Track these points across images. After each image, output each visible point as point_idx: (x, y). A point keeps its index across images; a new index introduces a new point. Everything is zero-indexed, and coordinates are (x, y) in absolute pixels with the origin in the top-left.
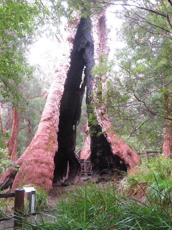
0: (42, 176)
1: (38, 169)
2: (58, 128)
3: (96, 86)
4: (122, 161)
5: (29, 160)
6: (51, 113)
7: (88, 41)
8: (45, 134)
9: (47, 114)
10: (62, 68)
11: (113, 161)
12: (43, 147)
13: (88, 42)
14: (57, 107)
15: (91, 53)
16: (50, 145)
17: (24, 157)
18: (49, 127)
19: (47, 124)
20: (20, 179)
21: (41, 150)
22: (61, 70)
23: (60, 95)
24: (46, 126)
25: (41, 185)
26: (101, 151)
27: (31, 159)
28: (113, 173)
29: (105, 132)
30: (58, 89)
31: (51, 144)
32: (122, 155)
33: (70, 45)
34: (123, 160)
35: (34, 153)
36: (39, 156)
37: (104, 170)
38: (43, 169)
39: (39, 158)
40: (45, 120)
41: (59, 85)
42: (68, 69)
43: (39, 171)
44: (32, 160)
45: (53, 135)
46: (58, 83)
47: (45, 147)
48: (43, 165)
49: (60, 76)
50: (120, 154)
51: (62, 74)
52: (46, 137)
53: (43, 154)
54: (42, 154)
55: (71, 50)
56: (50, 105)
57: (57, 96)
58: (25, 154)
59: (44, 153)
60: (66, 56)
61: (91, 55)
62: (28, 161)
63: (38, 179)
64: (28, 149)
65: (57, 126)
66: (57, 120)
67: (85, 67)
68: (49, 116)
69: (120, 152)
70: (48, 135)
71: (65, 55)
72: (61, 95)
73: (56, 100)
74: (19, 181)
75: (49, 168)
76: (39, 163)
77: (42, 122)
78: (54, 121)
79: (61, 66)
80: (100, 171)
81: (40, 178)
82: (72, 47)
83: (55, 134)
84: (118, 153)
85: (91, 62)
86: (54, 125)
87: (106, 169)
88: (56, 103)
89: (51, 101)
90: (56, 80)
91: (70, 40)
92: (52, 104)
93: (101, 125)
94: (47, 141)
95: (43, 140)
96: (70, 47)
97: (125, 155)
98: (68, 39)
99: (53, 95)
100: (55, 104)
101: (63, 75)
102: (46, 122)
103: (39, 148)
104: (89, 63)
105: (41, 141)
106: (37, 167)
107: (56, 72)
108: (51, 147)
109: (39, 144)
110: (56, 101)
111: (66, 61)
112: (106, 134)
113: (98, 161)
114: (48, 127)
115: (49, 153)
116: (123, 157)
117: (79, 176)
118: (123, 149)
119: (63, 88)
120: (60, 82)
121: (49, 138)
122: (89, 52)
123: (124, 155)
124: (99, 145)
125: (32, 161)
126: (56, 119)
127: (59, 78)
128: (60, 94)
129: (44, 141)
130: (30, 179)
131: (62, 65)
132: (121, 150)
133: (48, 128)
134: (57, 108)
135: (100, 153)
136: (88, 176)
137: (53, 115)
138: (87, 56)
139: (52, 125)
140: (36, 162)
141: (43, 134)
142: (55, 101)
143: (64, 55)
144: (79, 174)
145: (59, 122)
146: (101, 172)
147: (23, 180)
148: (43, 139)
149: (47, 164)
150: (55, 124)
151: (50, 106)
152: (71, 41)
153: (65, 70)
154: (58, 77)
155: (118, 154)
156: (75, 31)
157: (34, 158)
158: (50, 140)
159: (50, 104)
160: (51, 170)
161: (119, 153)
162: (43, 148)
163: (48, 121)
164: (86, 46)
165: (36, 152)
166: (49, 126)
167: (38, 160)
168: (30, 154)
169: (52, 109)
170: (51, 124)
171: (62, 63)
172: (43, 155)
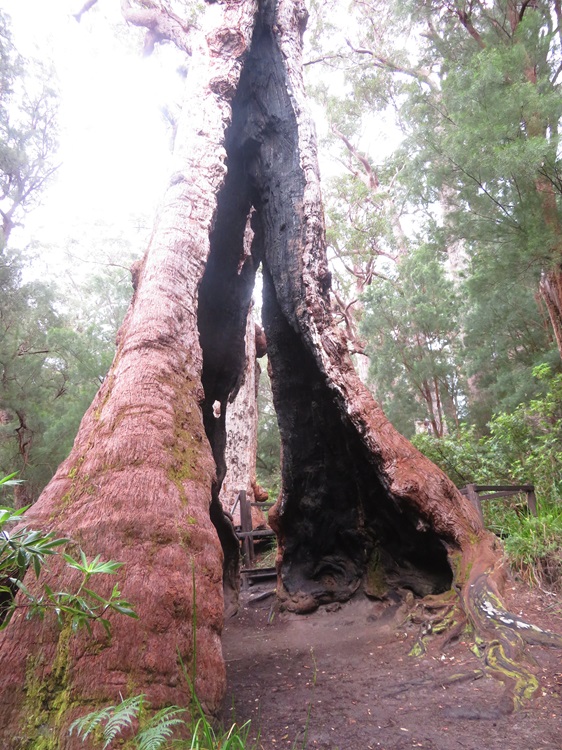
0: (176, 615)
1: (146, 576)
2: (199, 385)
3: (315, 256)
4: (425, 521)
5: (84, 525)
6: (169, 320)
7: (273, 117)
8: (157, 401)
9: (152, 323)
10: (196, 174)
11: (367, 524)
12: (155, 457)
13: (273, 120)
14: (190, 302)
15: (281, 156)
16: (184, 451)
17: (47, 516)
18: (169, 375)
19: (158, 360)
20: (33, 645)
21: (146, 472)
22: (194, 180)
23: (195, 262)
24: (156, 368)
25: (173, 679)
26: (322, 490)
27: (97, 520)
28: (365, 569)
29: (358, 414)
30: (189, 239)
31: (186, 446)
32: (427, 498)
33: (220, 107)
34: (430, 518)
35: (112, 488)
36: (143, 504)
37: (330, 558)
38: (176, 575)
39: (145, 515)
40: (147, 344)
41: (190, 226)
42: (221, 178)
43: (155, 591)
44: (102, 529)
45: (189, 410)
46: (188, 219)
47: (166, 456)
48: (171, 551)
49: (195, 197)
50: (421, 493)
51: (199, 191)
52: (161, 412)
53: (161, 490)
54: (155, 494)
55: (226, 121)
56: (161, 289)
57: (188, 262)
58: (49, 501)
59: (165, 488)
60: (212, 138)
61: (281, 161)
62: (81, 533)
63: (153, 641)
64: (64, 476)
65: (195, 374)
66: (193, 352)
67: (253, 209)
68: (165, 330)
69: (421, 485)
70: (169, 407)
71: (207, 135)
72: (202, 262)
73: (183, 276)
74: (24, 664)
75: (204, 565)
76: (147, 544)
77: (136, 352)
78: (184, 355)
79: (192, 166)
80: (315, 566)
81: (165, 630)
82: (227, 114)
83: (196, 406)
84: (414, 490)
85: (283, 184)
86: (184, 370)
87: (337, 557)
88: (184, 287)
89: (166, 275)
90: (178, 209)
91: (222, 89)
92: (170, 288)
93: (339, 388)
94: (169, 432)
95: (150, 426)
96: (221, 111)
97: (437, 498)
98: (216, 87)
99: (172, 254)
100: (183, 292)
101: (203, 196)
102: (154, 353)
103: (136, 464)
104: (278, 186)
105: (139, 430)
106: (137, 568)
107: (176, 183)
108: (189, 461)
109: (135, 443)
110: (186, 279)
111: (211, 153)
112: (363, 423)
113: (307, 527)
114: (163, 371)
115: (188, 487)
116: (431, 504)
117: (233, 589)
118: (426, 477)
119: (207, 242)
120: (193, 216)
121: (177, 418)
122: (275, 155)
123: (434, 497)
124: (311, 471)
125: (103, 533)
126: (191, 347)
127: (189, 203)
128: (197, 259)
129: (155, 431)
130: (105, 643)
131: (195, 163)
132: (422, 478)
133: (164, 377)
134: (191, 304)
135: (316, 497)
136: (251, 585)
137: (178, 328)
138: (268, 166)
139: (177, 365)
140: (130, 535)
141: (148, 399)
142: (182, 280)
143: (201, 133)
144: (233, 579)
145: (201, 358)
146: (318, 569)
147: (50, 656)
148: (153, 423)
149: (192, 543)
150: (188, 367)
151: (165, 293)
152: (227, 95)
153: (211, 181)
154: (184, 200)
155: (413, 496)
156: (237, 68)
157: (116, 517)
158: (180, 431)
159: (165, 285)
160: (215, 578)
161: (417, 490)
162: (158, 465)
163: (158, 349)
164: (264, 132)
165: (125, 485)
166: (168, 370)
167: (141, 526)
168: (85, 498)
169: (172, 304)
170: (175, 362)
171: (196, 157)
172: (162, 495)
